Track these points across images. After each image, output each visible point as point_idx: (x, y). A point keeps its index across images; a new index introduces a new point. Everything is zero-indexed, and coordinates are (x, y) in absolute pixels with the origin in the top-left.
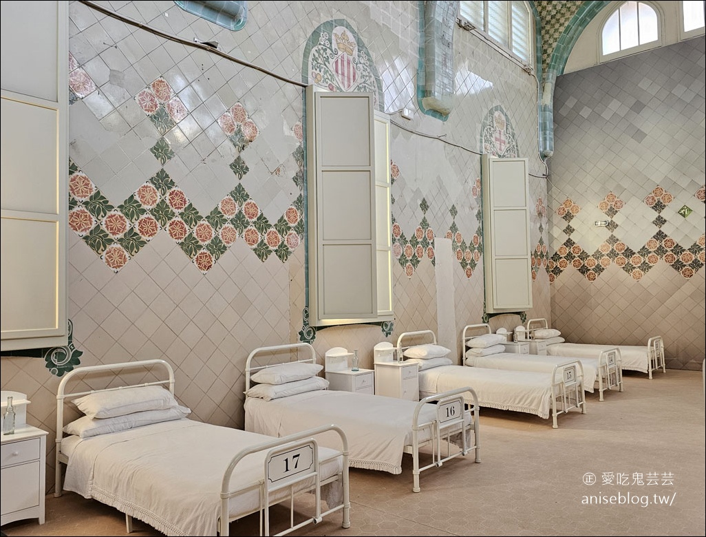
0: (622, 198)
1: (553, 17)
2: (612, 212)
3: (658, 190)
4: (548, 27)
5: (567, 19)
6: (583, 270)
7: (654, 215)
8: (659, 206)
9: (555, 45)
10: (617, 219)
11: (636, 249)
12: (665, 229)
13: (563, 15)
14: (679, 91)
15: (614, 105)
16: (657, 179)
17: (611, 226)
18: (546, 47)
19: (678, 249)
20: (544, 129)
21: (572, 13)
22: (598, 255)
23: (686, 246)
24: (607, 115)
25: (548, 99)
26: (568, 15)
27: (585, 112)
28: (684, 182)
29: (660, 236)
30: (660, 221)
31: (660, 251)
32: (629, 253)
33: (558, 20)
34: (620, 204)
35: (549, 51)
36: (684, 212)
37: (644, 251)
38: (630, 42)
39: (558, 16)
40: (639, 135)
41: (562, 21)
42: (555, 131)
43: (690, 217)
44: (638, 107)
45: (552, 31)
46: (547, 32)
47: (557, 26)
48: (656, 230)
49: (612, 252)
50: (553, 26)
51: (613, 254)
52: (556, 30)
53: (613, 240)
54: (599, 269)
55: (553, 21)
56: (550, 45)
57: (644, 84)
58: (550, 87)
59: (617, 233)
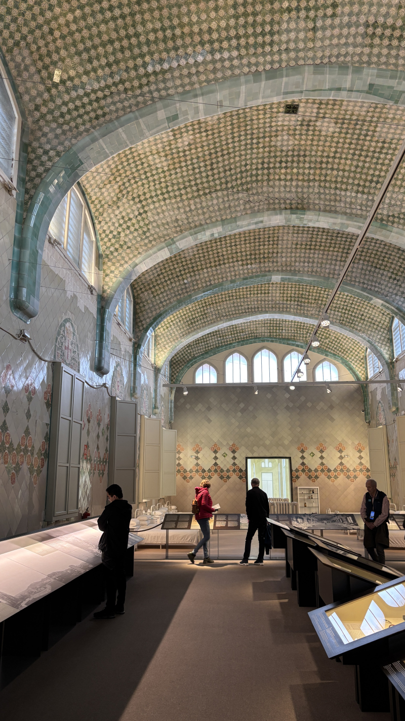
0: (202, 446)
1: (177, 362)
2: (197, 452)
3: (215, 445)
4: (174, 366)
5: (183, 365)
6: (185, 478)
7: (214, 455)
8: (215, 452)
9: (177, 374)
10: (200, 455)
11: (206, 470)
12: (218, 461)
13: (181, 362)
14: (224, 406)
15: (200, 406)
16: (215, 440)
17: (197, 458)
18: (173, 374)
19: (222, 471)
20: (171, 411)
21: (185, 363)
22: (191, 471)
23: (225, 469)
24: (197, 409)
25: (173, 397)
26: (183, 363)
27: (188, 406)
28: (225, 443)
29: (216, 464)
30: (216, 458)
31: (216, 471)
32: (204, 471)
33: (179, 364)
34: (201, 449)
35: (175, 376)
36: (225, 455)
37: (210, 471)
38: (206, 381)
39: (179, 362)
40: (209, 421)
41: (181, 364)
42: (175, 412)
43: (226, 457)
44: (209, 409)
45: (176, 368)
46: (174, 368)
47: (178, 366)
48: (214, 462)
49: (197, 470)
50: (176, 366)
51: (197, 471)
52: (178, 368)
53: (197, 464)
54: (191, 478)
55: (177, 364)
56: (175, 374)
57: (212, 400)
58: (174, 392)
59: (199, 462)
